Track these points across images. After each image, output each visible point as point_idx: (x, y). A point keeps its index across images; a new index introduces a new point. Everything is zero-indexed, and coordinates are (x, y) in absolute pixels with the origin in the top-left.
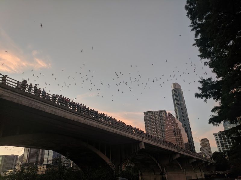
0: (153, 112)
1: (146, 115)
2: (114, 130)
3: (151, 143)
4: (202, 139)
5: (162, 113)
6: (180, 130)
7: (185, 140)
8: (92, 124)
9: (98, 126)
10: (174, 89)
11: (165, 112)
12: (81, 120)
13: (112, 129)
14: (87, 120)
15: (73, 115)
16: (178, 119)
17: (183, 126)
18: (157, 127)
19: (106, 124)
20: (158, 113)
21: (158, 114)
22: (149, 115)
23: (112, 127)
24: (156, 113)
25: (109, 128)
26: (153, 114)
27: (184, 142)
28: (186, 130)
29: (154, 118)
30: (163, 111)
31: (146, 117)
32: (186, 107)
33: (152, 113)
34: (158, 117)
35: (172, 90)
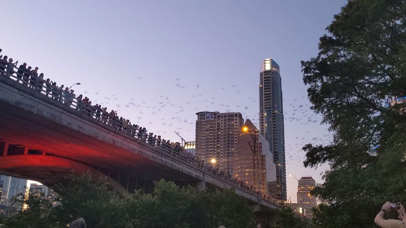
0: (215, 114)
1: (201, 119)
2: (163, 159)
3: (215, 184)
4: (303, 178)
5: (235, 118)
6: (263, 156)
7: (271, 177)
8: (132, 149)
9: (141, 152)
10: (264, 72)
11: (240, 115)
12: (118, 142)
13: (159, 157)
14: (125, 143)
15: (107, 134)
16: (263, 134)
17: (271, 150)
18: (219, 139)
19: (152, 150)
20: (225, 116)
21: (225, 120)
22: (208, 119)
23: (160, 154)
24: (222, 116)
25: (155, 156)
26: (215, 118)
27: (268, 181)
28: (275, 158)
29: (216, 126)
30: (236, 115)
31: (201, 122)
32: (282, 112)
33: (213, 116)
34: (225, 126)
35: (261, 74)
